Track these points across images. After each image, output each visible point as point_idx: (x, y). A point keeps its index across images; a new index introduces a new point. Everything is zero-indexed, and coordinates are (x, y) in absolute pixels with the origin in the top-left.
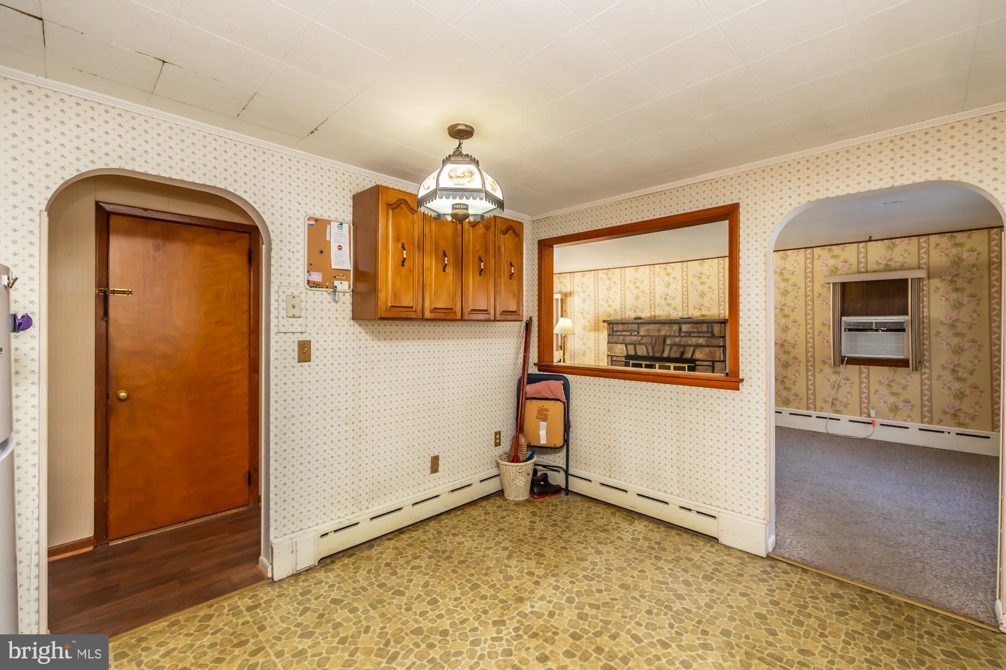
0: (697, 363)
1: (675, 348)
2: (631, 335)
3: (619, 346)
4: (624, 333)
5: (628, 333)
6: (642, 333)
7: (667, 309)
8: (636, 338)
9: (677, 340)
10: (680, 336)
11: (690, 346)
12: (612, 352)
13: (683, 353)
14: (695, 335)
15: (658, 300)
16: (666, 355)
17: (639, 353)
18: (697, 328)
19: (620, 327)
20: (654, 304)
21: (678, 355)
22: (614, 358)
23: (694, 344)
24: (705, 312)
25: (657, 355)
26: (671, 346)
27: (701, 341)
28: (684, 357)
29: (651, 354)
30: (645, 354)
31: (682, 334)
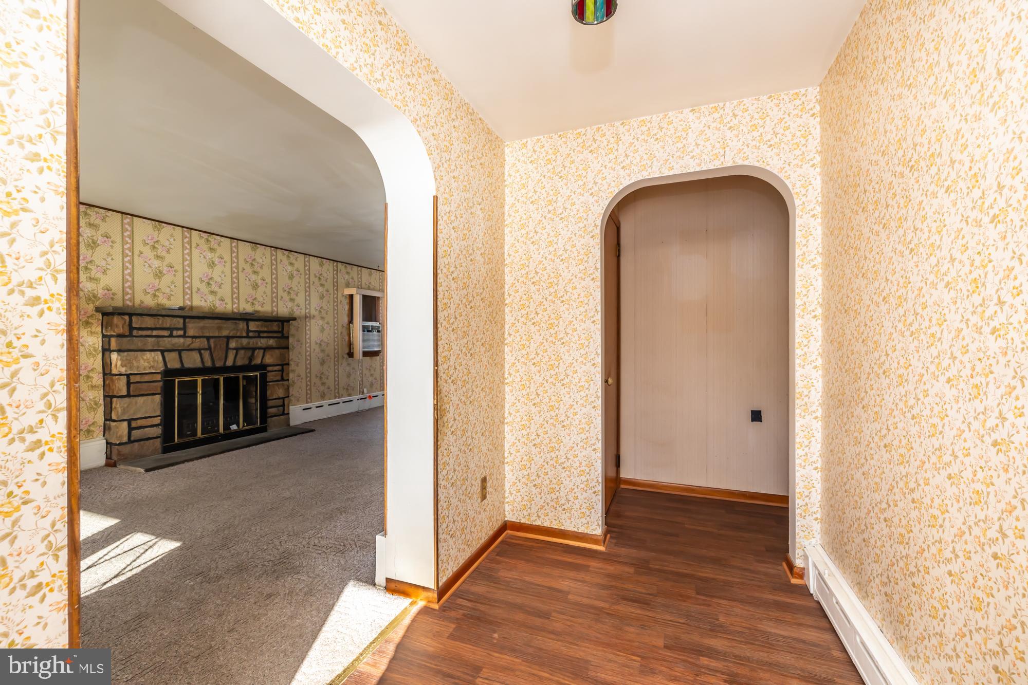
0: (269, 368)
1: (242, 352)
2: (171, 336)
3: (148, 355)
4: (155, 333)
5: (166, 333)
6: (191, 332)
7: (211, 298)
8: (182, 340)
9: (245, 341)
10: (248, 337)
11: (260, 348)
12: (131, 368)
13: (251, 359)
14: (265, 335)
15: (196, 284)
16: (230, 363)
17: (188, 365)
18: (267, 327)
19: (149, 322)
20: (191, 288)
21: (246, 362)
22: (133, 379)
23: (264, 346)
24: (258, 308)
25: (219, 364)
26: (237, 349)
27: (271, 342)
28: (253, 363)
29: (209, 364)
30: (198, 364)
31: (251, 334)
